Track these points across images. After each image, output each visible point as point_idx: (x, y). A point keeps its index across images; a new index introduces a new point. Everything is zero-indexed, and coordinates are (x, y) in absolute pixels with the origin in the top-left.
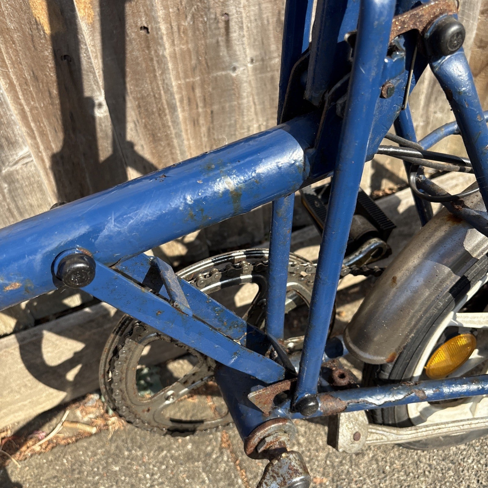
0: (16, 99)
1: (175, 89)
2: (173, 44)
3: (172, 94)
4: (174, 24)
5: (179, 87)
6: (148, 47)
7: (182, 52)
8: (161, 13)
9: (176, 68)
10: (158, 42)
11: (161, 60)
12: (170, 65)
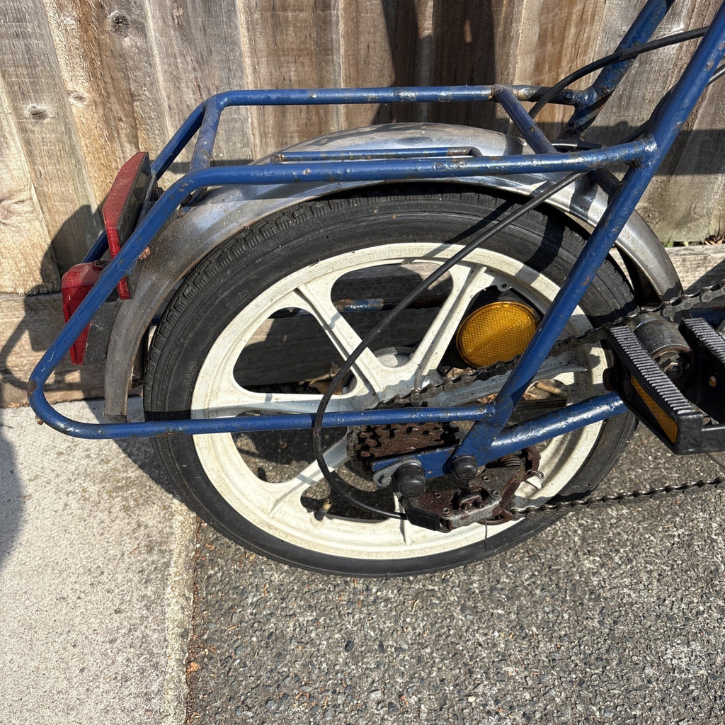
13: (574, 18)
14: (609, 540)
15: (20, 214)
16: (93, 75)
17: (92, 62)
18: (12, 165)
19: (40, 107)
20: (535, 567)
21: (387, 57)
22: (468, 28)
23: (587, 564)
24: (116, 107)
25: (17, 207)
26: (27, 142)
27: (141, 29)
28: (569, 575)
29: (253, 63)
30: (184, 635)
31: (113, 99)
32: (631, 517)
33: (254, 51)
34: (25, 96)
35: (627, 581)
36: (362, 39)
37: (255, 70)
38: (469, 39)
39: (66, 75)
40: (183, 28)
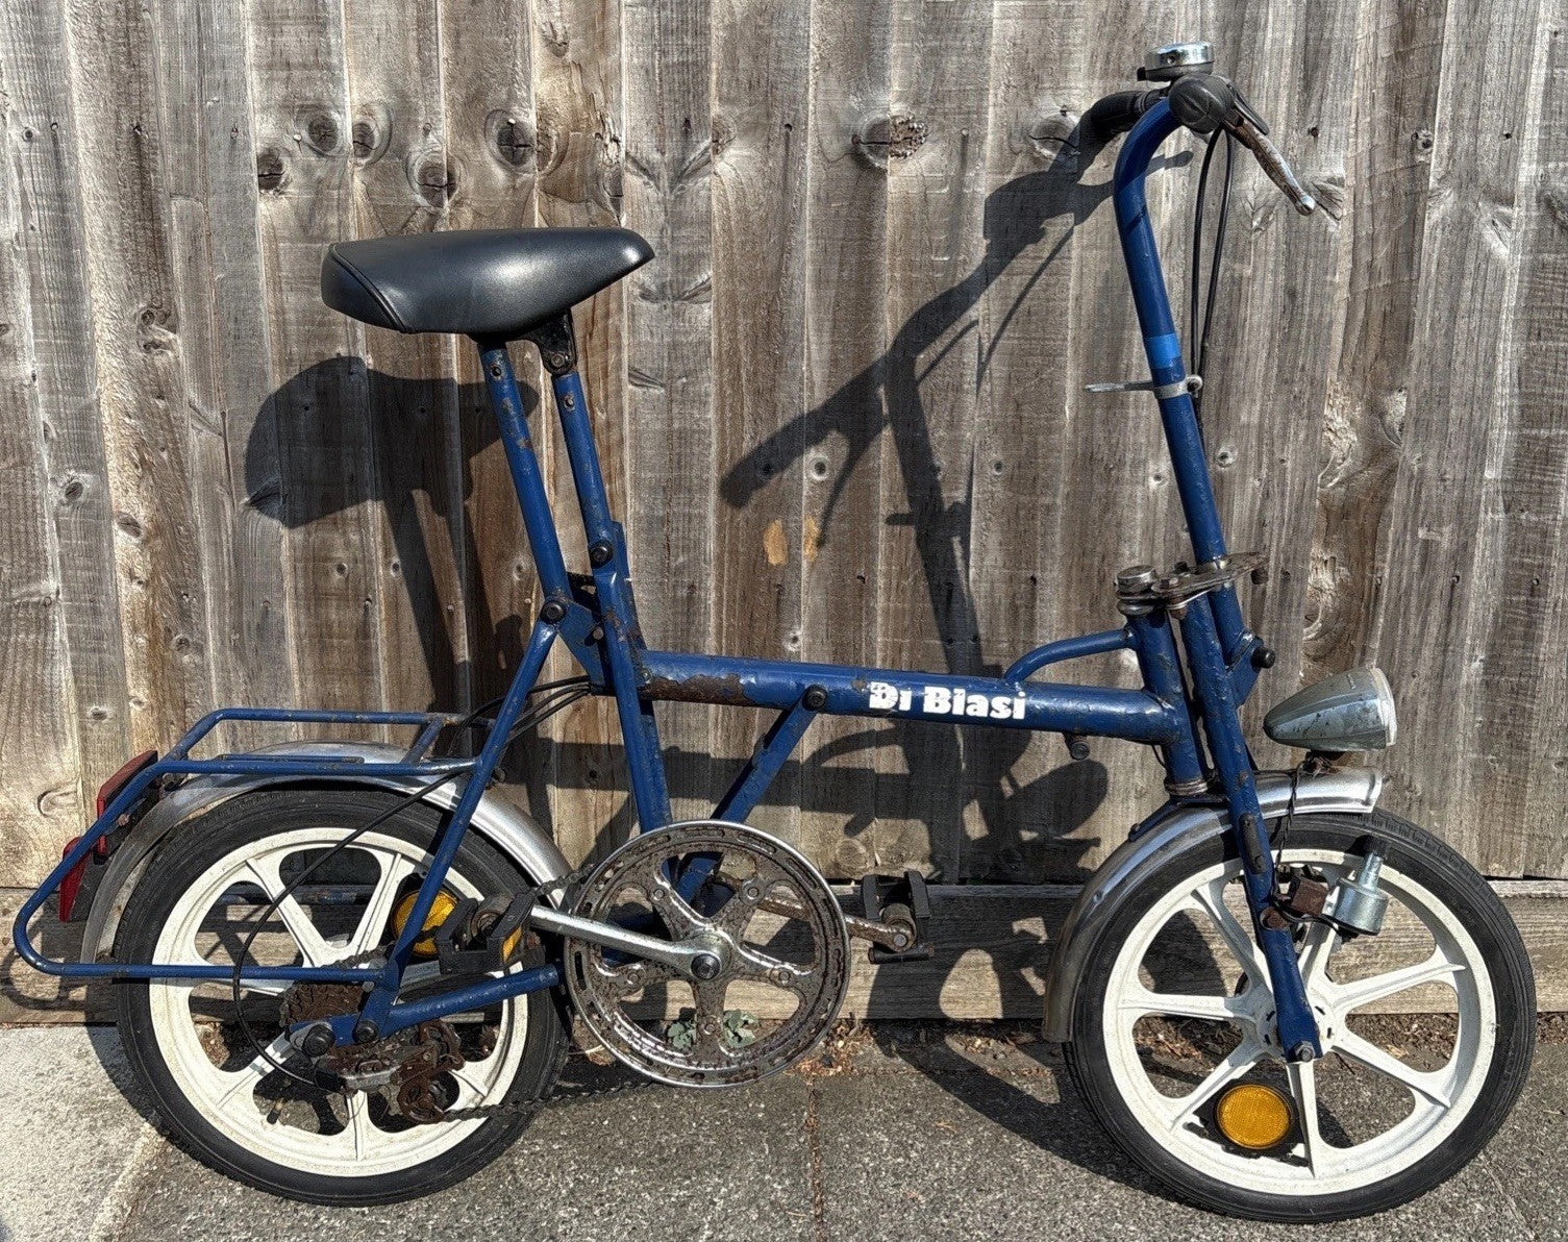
0: (719, 613)
1: (879, 646)
2: (888, 600)
3: (874, 649)
4: (894, 582)
5: (885, 644)
6: (861, 596)
7: (896, 609)
8: (881, 567)
9: (886, 623)
10: (872, 593)
11: (871, 612)
12: (879, 620)
15: (62, 807)
16: (153, 683)
17: (155, 673)
18: (65, 759)
19: (102, 709)
21: (427, 679)
22: (501, 656)
24: (170, 712)
25: (61, 800)
26: (84, 739)
27: (200, 649)
29: (301, 680)
31: (168, 705)
33: (301, 669)
34: (91, 700)
36: (404, 662)
37: (302, 685)
38: (504, 666)
39: (130, 682)
40: (238, 649)
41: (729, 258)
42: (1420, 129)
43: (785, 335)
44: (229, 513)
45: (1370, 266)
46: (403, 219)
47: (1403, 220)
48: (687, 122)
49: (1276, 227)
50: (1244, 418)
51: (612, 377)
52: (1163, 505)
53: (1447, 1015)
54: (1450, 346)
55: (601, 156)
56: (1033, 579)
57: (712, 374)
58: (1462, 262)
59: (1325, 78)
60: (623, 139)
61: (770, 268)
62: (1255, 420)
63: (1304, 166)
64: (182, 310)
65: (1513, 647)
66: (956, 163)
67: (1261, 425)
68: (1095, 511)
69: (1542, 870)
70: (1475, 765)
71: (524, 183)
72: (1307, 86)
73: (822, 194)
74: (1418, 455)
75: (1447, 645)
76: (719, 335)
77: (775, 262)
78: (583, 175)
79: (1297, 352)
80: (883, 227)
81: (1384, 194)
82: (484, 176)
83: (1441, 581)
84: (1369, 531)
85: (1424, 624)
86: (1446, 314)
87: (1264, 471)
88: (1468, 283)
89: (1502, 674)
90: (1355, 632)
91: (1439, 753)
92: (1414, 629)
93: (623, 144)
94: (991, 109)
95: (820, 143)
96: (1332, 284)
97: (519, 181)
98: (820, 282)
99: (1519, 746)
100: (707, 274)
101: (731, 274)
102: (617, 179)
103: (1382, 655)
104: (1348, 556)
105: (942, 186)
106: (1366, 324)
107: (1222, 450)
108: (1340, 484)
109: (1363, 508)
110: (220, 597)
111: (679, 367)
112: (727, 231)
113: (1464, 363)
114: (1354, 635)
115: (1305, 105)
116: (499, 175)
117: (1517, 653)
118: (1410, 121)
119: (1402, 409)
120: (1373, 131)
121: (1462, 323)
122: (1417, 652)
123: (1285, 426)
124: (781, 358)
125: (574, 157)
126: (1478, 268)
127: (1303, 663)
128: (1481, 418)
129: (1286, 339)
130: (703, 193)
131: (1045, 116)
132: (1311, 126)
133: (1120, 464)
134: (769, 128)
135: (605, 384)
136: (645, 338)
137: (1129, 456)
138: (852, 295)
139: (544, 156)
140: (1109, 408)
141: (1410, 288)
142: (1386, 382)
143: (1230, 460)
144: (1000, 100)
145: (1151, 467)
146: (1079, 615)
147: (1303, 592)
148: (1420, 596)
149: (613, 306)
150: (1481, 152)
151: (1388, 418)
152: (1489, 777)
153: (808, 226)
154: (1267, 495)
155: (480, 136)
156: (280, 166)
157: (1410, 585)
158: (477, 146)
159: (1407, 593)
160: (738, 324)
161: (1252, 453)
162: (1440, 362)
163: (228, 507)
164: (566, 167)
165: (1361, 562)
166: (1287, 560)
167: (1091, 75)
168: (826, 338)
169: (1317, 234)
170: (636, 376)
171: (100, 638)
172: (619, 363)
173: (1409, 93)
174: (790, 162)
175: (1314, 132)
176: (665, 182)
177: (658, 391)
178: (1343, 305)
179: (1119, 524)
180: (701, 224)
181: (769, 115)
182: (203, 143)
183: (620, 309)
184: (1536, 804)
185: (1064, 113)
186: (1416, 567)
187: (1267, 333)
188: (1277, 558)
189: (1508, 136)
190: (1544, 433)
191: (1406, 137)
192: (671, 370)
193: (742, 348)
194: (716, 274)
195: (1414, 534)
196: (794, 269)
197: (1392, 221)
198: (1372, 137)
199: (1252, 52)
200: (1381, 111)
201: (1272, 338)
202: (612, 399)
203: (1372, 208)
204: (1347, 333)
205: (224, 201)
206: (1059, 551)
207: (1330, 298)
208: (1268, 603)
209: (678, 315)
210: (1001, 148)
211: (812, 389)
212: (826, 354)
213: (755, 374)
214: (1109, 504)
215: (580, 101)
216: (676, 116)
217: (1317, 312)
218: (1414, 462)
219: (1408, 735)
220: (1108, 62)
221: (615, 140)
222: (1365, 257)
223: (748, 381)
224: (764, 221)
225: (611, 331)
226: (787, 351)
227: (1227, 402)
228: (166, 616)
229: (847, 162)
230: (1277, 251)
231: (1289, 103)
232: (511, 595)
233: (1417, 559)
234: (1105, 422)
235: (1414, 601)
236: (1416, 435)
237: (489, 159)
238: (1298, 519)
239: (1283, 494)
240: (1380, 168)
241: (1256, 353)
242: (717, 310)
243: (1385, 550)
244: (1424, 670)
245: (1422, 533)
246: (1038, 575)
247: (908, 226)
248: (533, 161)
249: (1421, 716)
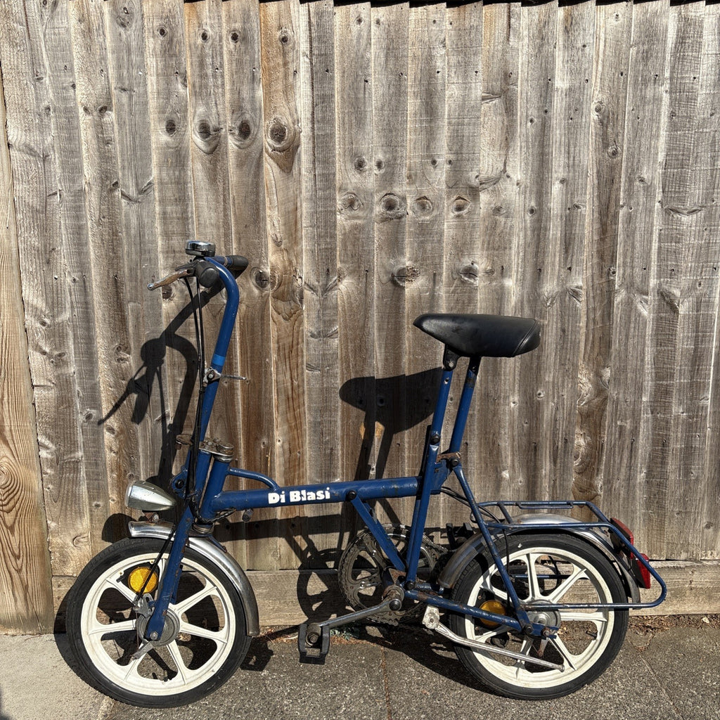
0: (343, 459)
1: (406, 471)
2: (409, 453)
3: (404, 473)
4: (412, 446)
5: (409, 471)
6: (399, 451)
7: (413, 456)
8: (406, 440)
9: (408, 462)
10: (403, 450)
11: (403, 458)
12: (406, 461)
13: (296, 476)
14: (300, 694)
15: (82, 543)
16: (119, 492)
17: (120, 488)
18: (84, 523)
19: (98, 503)
20: (262, 702)
23: (285, 702)
25: (82, 540)
26: (91, 515)
27: (138, 478)
28: (275, 706)
30: (105, 716)
32: (315, 687)
34: (94, 499)
35: (299, 709)
39: (110, 492)
41: (345, 321)
42: (611, 267)
43: (367, 350)
44: (150, 424)
45: (594, 319)
46: (219, 309)
47: (606, 301)
48: (328, 270)
49: (557, 305)
50: (547, 379)
51: (300, 367)
52: (516, 414)
53: (638, 617)
54: (626, 350)
55: (295, 284)
56: (467, 443)
57: (339, 365)
58: (629, 318)
59: (573, 248)
60: (303, 277)
61: (361, 324)
62: (551, 380)
63: (566, 281)
64: (132, 345)
65: (657, 467)
66: (432, 283)
67: (553, 382)
68: (490, 417)
69: (673, 557)
70: (644, 514)
71: (265, 295)
72: (567, 251)
73: (380, 296)
74: (616, 392)
75: (631, 467)
76: (341, 350)
77: (362, 322)
78: (288, 291)
79: (566, 353)
80: (404, 308)
81: (598, 292)
82: (250, 292)
83: (627, 441)
84: (598, 422)
85: (621, 458)
86: (624, 337)
87: (556, 399)
88: (632, 325)
89: (653, 478)
90: (594, 463)
91: (629, 510)
92: (618, 461)
93: (303, 279)
94: (444, 263)
95: (379, 277)
96: (579, 326)
97: (264, 294)
98: (380, 329)
99: (661, 507)
100: (336, 327)
101: (346, 327)
102: (302, 292)
103: (605, 471)
104: (590, 432)
105: (426, 292)
106: (593, 342)
107: (539, 392)
108: (585, 404)
109: (595, 413)
110: (146, 458)
111: (326, 363)
112: (344, 311)
113: (632, 356)
114: (593, 464)
115: (566, 259)
116: (256, 291)
117: (659, 469)
118: (607, 263)
119: (609, 375)
120: (593, 268)
121: (631, 341)
122: (619, 470)
123: (563, 382)
124: (365, 359)
125: (285, 284)
126: (636, 319)
127: (574, 475)
128: (640, 378)
129: (562, 348)
130: (334, 297)
131: (466, 265)
132: (569, 266)
133: (499, 397)
134: (359, 272)
135: (297, 370)
136: (312, 352)
137: (502, 394)
138: (393, 334)
139: (273, 284)
140: (494, 376)
141: (609, 328)
142: (602, 364)
143: (542, 396)
144: (448, 259)
145: (511, 399)
146: (485, 458)
147: (573, 447)
148: (619, 448)
149: (300, 340)
150: (635, 275)
151: (603, 378)
152: (650, 520)
153: (375, 308)
154: (557, 409)
155: (249, 277)
156: (171, 290)
157: (615, 444)
158: (247, 281)
159: (614, 447)
160: (348, 346)
161: (551, 393)
162: (623, 356)
163: (149, 422)
164: (282, 288)
165: (595, 434)
166: (566, 435)
167: (483, 249)
168: (383, 351)
169: (572, 308)
170: (309, 366)
171: (98, 475)
172: (303, 361)
173: (606, 253)
174: (368, 284)
175: (570, 269)
176: (320, 293)
177: (317, 373)
178: (584, 334)
179: (499, 421)
180: (334, 308)
181: (359, 267)
182: (141, 281)
183: (303, 341)
184: (669, 530)
185: (472, 264)
186: (617, 436)
187: (555, 346)
188: (562, 434)
189: (645, 269)
190: (665, 383)
191: (606, 270)
192: (323, 364)
193: (350, 355)
194: (340, 327)
195: (616, 423)
196: (370, 325)
197: (602, 302)
198: (592, 270)
199: (545, 239)
200: (595, 260)
201: (557, 348)
202: (300, 376)
203: (594, 297)
204: (586, 345)
205: (149, 303)
206: (476, 432)
207: (579, 332)
208: (559, 451)
209: (325, 343)
210: (448, 277)
211: (378, 370)
212: (383, 357)
213: (355, 365)
214: (495, 413)
215: (287, 263)
216: (323, 269)
217: (573, 337)
218: (614, 395)
219: (617, 503)
220: (489, 244)
221: (301, 278)
222: (592, 316)
223: (353, 368)
224: (358, 307)
225: (299, 350)
226: (368, 355)
227: (540, 373)
228: (124, 466)
229: (390, 284)
230: (557, 315)
231: (560, 258)
232: (260, 454)
233: (617, 433)
234: (493, 381)
235: (617, 449)
236: (615, 384)
237: (252, 286)
238: (570, 418)
239: (563, 409)
240: (596, 282)
241: (551, 354)
242: (340, 340)
243: (605, 430)
244: (622, 477)
245: (619, 423)
246: (468, 442)
247: (414, 307)
248: (269, 286)
249: (622, 495)
